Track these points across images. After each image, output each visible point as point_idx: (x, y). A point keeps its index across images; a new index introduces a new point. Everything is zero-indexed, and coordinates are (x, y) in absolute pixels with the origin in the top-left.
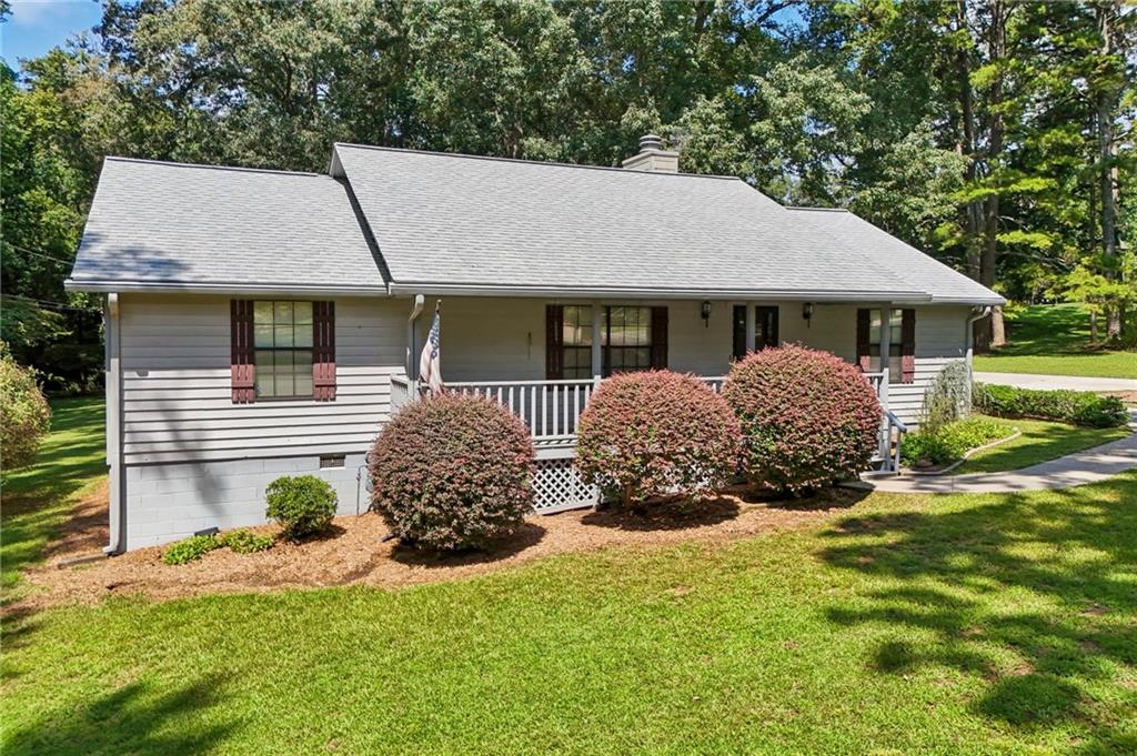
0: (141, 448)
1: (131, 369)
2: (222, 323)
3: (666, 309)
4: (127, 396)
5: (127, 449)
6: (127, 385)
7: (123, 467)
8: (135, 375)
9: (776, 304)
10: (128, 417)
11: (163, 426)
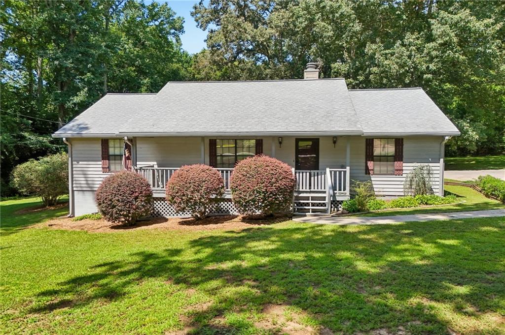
0: (78, 185)
1: (75, 161)
2: (98, 147)
3: (262, 140)
4: (74, 169)
5: (74, 186)
6: (74, 166)
7: (73, 191)
8: (76, 163)
9: (318, 137)
10: (74, 176)
11: (83, 179)
